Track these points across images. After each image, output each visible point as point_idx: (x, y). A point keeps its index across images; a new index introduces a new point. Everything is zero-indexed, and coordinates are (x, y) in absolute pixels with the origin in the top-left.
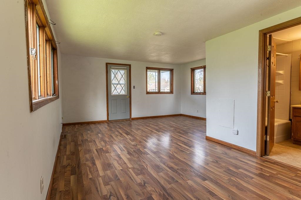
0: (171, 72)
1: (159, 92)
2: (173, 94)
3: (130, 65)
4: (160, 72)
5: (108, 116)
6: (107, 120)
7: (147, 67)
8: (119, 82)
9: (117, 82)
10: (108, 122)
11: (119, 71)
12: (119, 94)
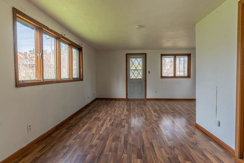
0: (189, 56)
1: (175, 77)
2: (190, 78)
3: (146, 54)
4: (176, 57)
5: (127, 95)
6: (126, 98)
7: (161, 55)
8: (136, 68)
9: (135, 69)
10: (127, 100)
11: (136, 60)
12: (136, 78)
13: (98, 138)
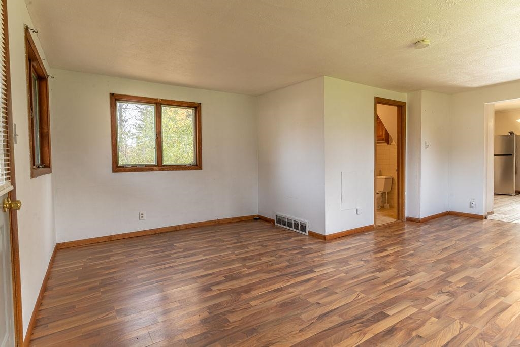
13: (430, 303)
